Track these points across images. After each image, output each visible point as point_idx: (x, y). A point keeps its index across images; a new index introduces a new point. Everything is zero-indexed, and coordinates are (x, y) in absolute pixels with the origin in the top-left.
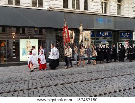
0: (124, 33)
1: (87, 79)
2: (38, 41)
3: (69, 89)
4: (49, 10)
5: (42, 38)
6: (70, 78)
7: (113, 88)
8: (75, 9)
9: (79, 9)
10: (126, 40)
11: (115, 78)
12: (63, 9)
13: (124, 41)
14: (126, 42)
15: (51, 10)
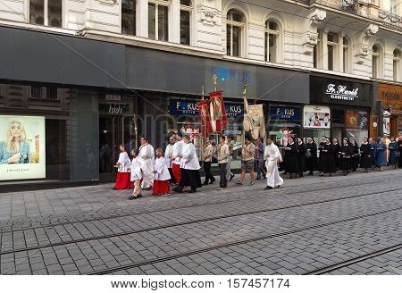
0: (282, 109)
1: (178, 221)
2: (46, 120)
3: (133, 244)
4: (80, 37)
5: (57, 113)
6: (138, 222)
7: (234, 237)
8: (154, 39)
9: (167, 40)
10: (286, 125)
11: (244, 218)
12: (121, 36)
13: (282, 128)
14: (286, 132)
15: (88, 36)
